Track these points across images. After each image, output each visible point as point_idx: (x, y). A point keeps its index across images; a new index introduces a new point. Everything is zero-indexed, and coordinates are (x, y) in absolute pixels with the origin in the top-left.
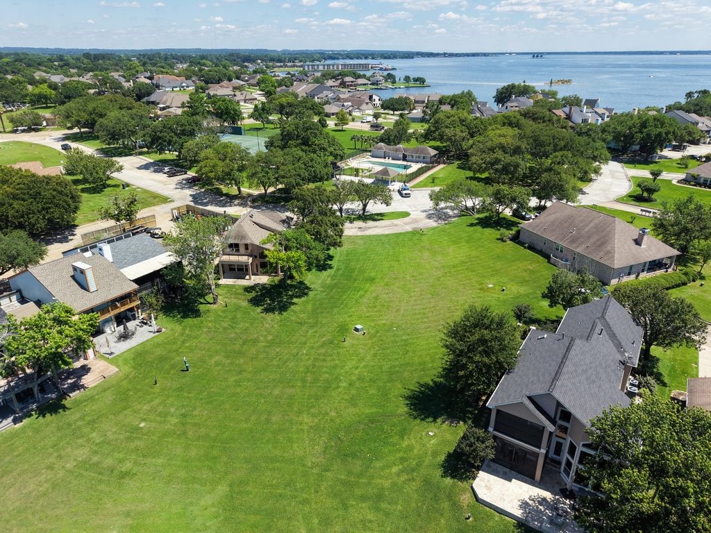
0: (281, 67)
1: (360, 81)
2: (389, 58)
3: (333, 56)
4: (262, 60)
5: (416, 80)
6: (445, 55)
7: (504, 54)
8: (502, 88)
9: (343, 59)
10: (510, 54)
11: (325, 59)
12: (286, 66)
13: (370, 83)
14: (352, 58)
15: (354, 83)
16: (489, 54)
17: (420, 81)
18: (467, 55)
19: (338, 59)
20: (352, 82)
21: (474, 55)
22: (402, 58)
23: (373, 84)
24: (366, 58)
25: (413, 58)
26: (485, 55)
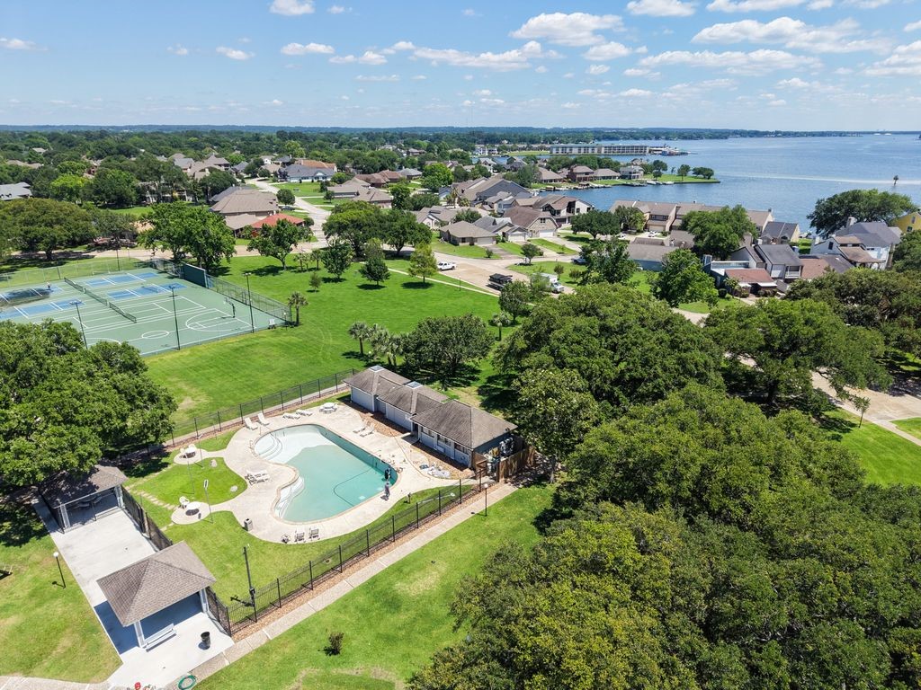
0: (524, 149)
1: (601, 172)
2: (691, 138)
3: (611, 135)
4: (509, 141)
5: (698, 172)
6: (777, 134)
7: (873, 133)
8: (831, 200)
9: (625, 139)
10: (883, 133)
11: (599, 140)
12: (531, 148)
13: (618, 174)
14: (636, 139)
15: (590, 175)
16: (848, 133)
17: (705, 174)
18: (813, 134)
19: (617, 139)
20: (587, 174)
21: (822, 134)
22: (711, 138)
23: (623, 177)
24: (657, 138)
25: (726, 138)
26: (841, 134)
